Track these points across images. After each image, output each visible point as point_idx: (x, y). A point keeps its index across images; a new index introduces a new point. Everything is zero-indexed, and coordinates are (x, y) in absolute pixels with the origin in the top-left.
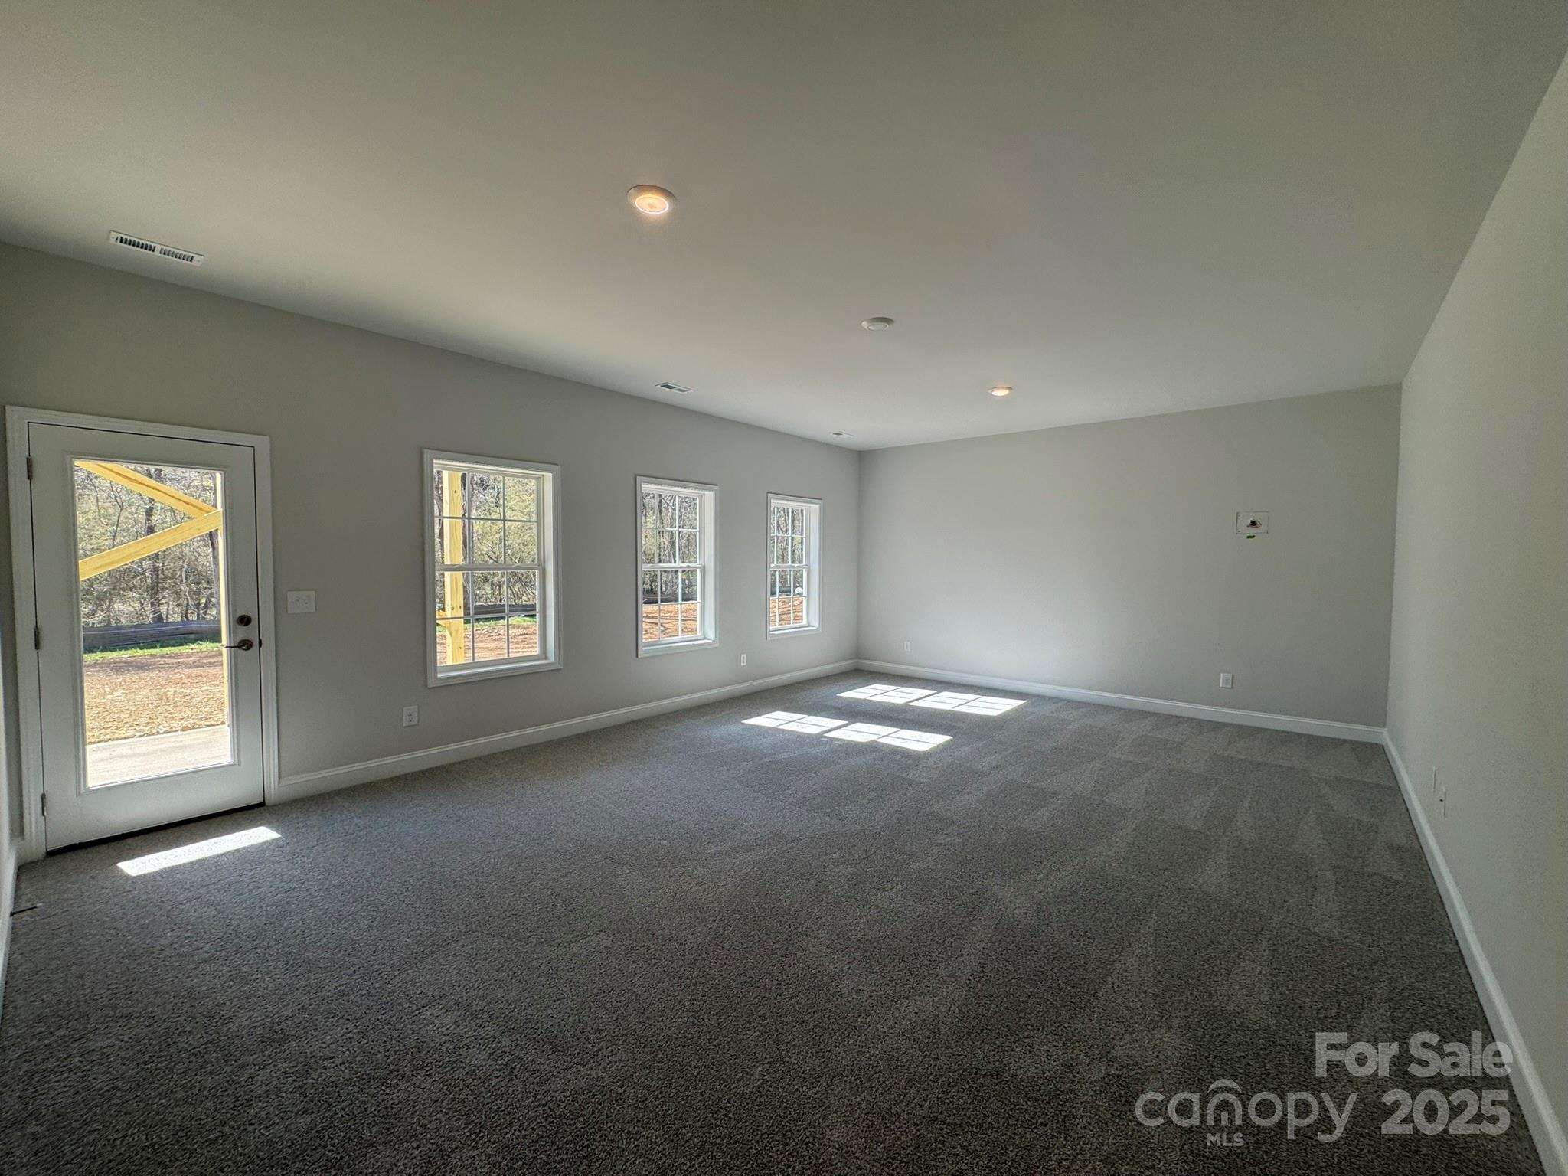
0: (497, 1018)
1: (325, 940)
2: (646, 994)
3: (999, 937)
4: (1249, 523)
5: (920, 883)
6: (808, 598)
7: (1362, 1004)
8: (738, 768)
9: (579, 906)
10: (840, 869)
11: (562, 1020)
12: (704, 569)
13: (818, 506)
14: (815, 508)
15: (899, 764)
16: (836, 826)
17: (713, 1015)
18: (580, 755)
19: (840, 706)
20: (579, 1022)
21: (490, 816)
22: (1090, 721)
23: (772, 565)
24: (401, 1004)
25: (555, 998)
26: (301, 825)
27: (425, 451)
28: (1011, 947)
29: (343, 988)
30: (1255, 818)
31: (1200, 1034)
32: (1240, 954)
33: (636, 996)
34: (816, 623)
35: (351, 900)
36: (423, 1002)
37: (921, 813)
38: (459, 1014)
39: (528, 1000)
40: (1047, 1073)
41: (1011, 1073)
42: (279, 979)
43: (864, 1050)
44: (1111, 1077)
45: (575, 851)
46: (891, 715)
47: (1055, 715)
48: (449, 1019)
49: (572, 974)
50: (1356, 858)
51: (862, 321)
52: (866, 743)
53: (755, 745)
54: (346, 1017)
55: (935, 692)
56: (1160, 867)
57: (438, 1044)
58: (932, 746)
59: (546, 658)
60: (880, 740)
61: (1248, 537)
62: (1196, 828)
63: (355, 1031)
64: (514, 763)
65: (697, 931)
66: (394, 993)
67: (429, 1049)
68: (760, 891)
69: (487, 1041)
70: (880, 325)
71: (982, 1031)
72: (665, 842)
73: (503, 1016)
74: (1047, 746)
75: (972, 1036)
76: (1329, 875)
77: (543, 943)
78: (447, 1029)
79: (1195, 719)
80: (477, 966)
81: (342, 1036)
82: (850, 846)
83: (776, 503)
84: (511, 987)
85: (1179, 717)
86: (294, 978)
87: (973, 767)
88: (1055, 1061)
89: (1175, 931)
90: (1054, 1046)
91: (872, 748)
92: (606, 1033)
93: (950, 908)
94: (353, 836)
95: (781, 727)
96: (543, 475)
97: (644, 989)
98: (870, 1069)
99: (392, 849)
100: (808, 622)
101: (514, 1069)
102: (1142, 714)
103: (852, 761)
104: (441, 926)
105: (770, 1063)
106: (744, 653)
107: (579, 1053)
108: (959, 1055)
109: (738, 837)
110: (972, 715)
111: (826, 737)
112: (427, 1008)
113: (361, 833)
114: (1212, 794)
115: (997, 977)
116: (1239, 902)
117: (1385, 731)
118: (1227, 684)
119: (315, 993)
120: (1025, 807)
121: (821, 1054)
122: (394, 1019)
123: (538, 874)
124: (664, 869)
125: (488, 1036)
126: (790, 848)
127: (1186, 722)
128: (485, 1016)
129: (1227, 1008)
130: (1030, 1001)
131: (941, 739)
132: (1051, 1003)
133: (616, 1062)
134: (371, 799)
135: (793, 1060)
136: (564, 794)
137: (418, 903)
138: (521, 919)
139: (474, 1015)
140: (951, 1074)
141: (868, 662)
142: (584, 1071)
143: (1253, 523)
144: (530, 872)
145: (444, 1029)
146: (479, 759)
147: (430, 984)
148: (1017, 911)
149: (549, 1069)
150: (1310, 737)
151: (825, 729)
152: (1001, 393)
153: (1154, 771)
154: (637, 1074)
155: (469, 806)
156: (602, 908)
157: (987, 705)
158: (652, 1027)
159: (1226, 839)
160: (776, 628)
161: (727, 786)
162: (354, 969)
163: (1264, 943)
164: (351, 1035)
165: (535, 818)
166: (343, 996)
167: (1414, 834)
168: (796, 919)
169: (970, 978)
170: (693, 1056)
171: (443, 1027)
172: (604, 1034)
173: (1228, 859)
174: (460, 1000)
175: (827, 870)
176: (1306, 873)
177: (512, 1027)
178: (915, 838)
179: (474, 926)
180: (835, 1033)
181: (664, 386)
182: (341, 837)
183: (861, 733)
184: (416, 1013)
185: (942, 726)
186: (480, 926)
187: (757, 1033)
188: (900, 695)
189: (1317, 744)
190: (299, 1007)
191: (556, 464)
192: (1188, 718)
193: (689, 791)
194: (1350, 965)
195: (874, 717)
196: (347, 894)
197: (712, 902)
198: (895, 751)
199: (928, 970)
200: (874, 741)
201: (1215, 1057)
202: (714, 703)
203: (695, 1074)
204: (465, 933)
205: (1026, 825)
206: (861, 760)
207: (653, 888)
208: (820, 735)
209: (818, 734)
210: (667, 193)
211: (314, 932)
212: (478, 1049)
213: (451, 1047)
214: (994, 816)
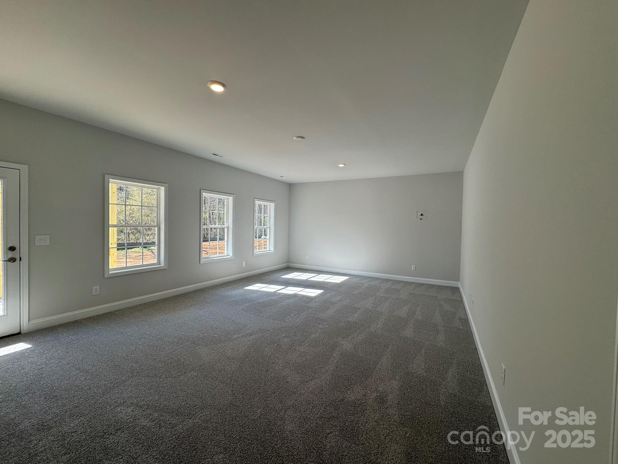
0: (151, 407)
1: (63, 387)
2: (213, 391)
3: (342, 357)
4: (421, 215)
5: (314, 342)
6: (269, 239)
7: (450, 366)
8: (244, 306)
9: (182, 362)
10: (285, 340)
11: (179, 404)
12: (228, 228)
13: (274, 204)
14: (272, 205)
15: (305, 301)
16: (283, 325)
17: (241, 395)
18: (176, 304)
19: (282, 281)
20: (187, 404)
21: (137, 331)
22: (371, 283)
23: (256, 227)
24: (106, 407)
25: (175, 397)
26: (42, 341)
27: (106, 175)
28: (346, 360)
29: (76, 404)
30: (422, 312)
31: (404, 380)
32: (416, 355)
33: (209, 392)
34: (272, 249)
35: (74, 369)
36: (116, 405)
37: (314, 318)
38: (133, 407)
39: (164, 399)
40: (358, 398)
41: (347, 399)
42: (42, 405)
43: (297, 399)
44: (378, 396)
45: (177, 342)
46: (302, 284)
47: (359, 282)
48: (129, 410)
49: (181, 387)
50: (450, 323)
51: (293, 137)
52: (293, 294)
53: (250, 297)
54: (80, 415)
55: (317, 275)
56: (393, 330)
57: (125, 420)
58: (317, 294)
59: (160, 264)
60: (298, 293)
61: (420, 219)
62: (404, 317)
63: (85, 420)
64: (145, 309)
65: (232, 366)
66: (101, 403)
67: (121, 422)
68: (255, 350)
69: (147, 416)
70: (300, 139)
71: (337, 388)
72: (216, 335)
73: (153, 406)
74: (357, 292)
75: (334, 390)
76: (442, 328)
77: (167, 377)
78: (129, 414)
79: (404, 281)
80: (139, 389)
81: (79, 423)
82: (289, 331)
83: (257, 202)
84: (155, 395)
85: (399, 281)
86: (50, 404)
87: (332, 301)
88: (360, 394)
89: (397, 350)
90: (360, 389)
91: (295, 296)
92: (198, 406)
93: (325, 349)
94: (71, 344)
95: (260, 290)
96: (160, 188)
97: (212, 389)
98: (299, 405)
99: (91, 348)
100: (269, 249)
101: (161, 424)
102: (388, 280)
103: (288, 301)
104: (120, 376)
105: (263, 408)
106: (244, 261)
107: (188, 415)
108: (329, 396)
109: (245, 331)
110: (331, 282)
111: (277, 293)
112: (118, 407)
113: (75, 342)
114: (409, 306)
115: (341, 370)
116: (416, 339)
117: (459, 283)
118: (414, 269)
119: (63, 408)
120: (350, 314)
121: (282, 402)
122: (103, 413)
123: (162, 351)
124: (216, 345)
125: (148, 414)
126: (266, 334)
127: (402, 282)
128: (145, 407)
129: (412, 371)
130: (352, 376)
131: (320, 292)
132: (359, 376)
133: (203, 416)
134: (77, 328)
135: (271, 406)
136: (170, 320)
137: (108, 368)
138: (157, 369)
139: (141, 407)
140: (327, 403)
141: (293, 264)
142: (191, 421)
143: (422, 215)
144: (158, 351)
145: (127, 414)
146: (129, 308)
147: (118, 398)
148: (348, 348)
149: (176, 422)
150: (438, 286)
151: (277, 290)
152: (342, 166)
153: (391, 299)
154: (212, 419)
155: (126, 327)
156: (192, 362)
157: (336, 279)
158: (217, 402)
159: (413, 320)
160: (257, 251)
161: (240, 312)
162: (81, 396)
163: (423, 351)
164: (83, 422)
165: (158, 330)
166: (77, 408)
167: (466, 314)
168: (270, 358)
169: (333, 371)
170: (234, 409)
171: (127, 413)
172: (198, 407)
173: (413, 326)
174: (133, 402)
175: (280, 340)
176: (436, 328)
177: (158, 409)
178: (312, 327)
179: (135, 374)
180: (286, 395)
181: (214, 154)
182: (64, 344)
183: (291, 290)
184: (114, 409)
185: (320, 287)
186: (138, 374)
187: (258, 399)
188: (305, 276)
189: (440, 288)
190: (55, 415)
191: (166, 184)
192: (402, 281)
193: (224, 315)
194: (447, 355)
195: (295, 285)
196: (72, 367)
197: (237, 355)
198: (304, 296)
199: (318, 370)
200: (296, 293)
201: (408, 386)
202: (232, 282)
203: (235, 416)
204: (132, 377)
205: (350, 319)
206: (291, 300)
207: (212, 352)
208: (275, 292)
209: (274, 292)
210: (223, 85)
211: (57, 384)
212: (144, 419)
213: (132, 420)
214: (339, 317)
